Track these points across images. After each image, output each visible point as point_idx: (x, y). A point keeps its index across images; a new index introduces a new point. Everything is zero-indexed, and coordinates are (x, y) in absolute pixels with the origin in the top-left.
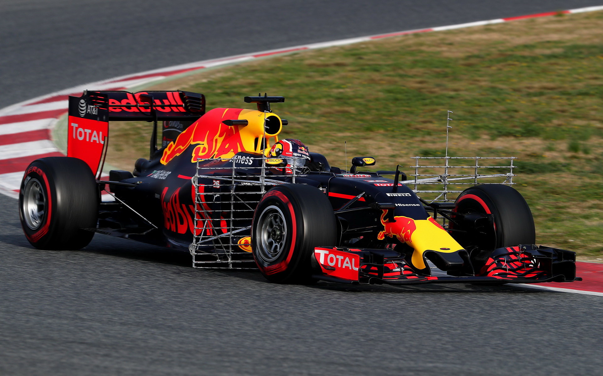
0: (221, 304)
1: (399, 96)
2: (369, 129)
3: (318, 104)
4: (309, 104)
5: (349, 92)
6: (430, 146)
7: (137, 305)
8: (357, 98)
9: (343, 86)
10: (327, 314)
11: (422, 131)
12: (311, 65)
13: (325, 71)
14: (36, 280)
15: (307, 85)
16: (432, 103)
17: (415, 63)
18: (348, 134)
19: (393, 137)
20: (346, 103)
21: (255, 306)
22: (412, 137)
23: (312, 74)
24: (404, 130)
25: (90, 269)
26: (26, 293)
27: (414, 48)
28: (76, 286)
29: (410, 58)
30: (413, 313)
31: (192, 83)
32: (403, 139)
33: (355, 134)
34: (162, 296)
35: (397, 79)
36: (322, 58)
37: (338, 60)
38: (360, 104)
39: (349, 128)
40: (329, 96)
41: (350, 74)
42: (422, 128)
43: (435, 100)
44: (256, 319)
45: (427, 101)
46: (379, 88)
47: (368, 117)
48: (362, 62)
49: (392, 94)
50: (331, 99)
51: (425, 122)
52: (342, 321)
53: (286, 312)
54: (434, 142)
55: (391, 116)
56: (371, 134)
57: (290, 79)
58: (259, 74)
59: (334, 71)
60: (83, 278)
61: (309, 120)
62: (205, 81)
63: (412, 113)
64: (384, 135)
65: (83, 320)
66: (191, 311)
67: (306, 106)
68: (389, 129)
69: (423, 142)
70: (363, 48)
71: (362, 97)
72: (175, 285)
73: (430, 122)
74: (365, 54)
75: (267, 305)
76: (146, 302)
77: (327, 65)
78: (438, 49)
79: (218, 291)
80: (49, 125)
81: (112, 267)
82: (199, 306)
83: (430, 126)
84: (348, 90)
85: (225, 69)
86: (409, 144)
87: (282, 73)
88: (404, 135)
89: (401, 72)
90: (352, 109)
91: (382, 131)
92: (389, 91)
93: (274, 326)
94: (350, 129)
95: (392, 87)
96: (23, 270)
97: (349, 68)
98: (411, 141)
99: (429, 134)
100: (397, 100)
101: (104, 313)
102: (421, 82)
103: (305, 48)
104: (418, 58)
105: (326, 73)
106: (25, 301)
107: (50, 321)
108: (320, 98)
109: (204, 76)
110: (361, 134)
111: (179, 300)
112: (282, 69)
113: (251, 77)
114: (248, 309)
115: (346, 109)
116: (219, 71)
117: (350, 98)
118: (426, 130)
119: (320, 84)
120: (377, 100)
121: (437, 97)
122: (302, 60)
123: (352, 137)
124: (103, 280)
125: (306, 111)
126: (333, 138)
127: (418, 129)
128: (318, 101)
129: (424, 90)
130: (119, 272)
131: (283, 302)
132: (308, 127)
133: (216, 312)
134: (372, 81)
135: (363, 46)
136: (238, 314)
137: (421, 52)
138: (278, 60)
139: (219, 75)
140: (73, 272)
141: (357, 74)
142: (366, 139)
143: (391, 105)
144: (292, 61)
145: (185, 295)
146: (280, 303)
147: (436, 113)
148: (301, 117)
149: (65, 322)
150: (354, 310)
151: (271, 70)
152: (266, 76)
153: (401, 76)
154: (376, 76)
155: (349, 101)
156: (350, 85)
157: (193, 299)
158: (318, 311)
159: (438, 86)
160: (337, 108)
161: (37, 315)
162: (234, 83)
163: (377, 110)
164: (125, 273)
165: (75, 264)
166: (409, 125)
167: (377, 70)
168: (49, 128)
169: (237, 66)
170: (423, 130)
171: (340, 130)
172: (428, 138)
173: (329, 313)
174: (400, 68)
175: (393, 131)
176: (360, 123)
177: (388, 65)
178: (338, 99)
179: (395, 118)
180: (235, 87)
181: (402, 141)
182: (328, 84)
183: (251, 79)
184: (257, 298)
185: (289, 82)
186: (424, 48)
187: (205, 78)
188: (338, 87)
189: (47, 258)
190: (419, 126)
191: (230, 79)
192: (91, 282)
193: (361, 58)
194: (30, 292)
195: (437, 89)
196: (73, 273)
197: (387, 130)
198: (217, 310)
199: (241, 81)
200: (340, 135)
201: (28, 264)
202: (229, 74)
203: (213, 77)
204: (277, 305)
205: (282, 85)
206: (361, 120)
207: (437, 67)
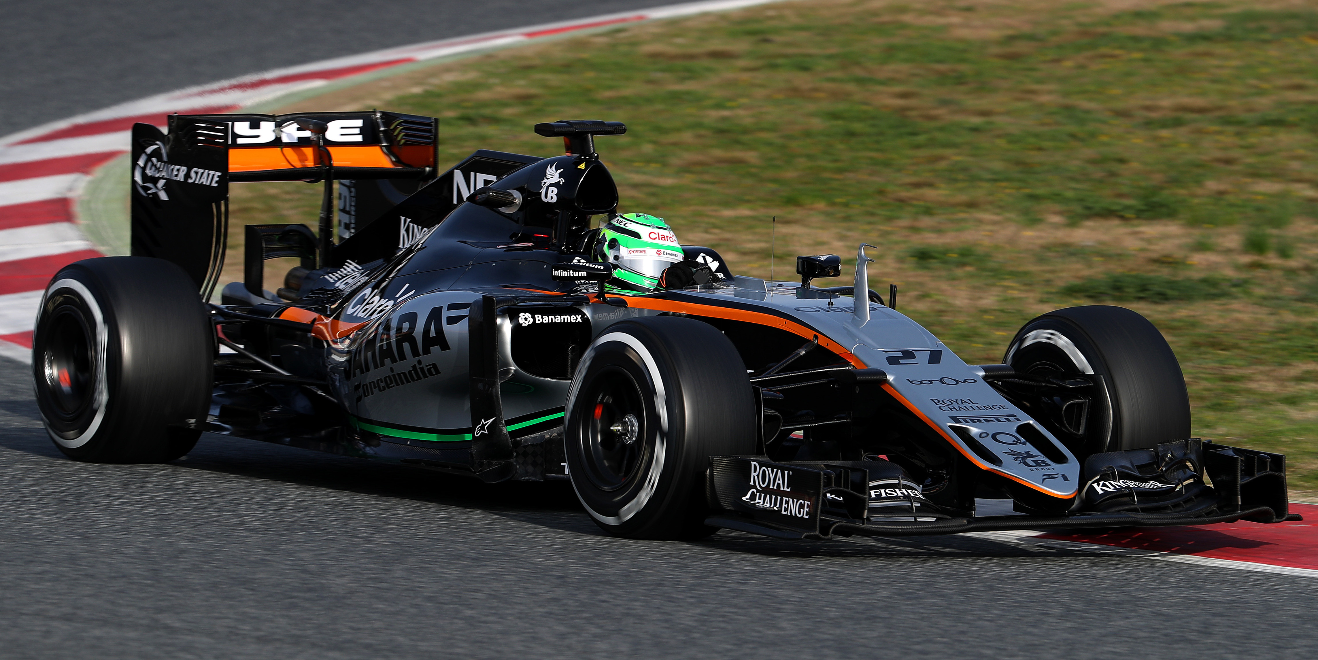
0: (479, 595)
1: (857, 126)
2: (792, 201)
3: (675, 144)
4: (655, 142)
5: (744, 117)
6: (932, 240)
7: (292, 597)
8: (762, 130)
9: (729, 104)
10: (721, 619)
11: (913, 206)
12: (655, 56)
13: (688, 70)
14: (58, 539)
15: (649, 100)
16: (932, 143)
17: (890, 52)
18: (744, 211)
19: (847, 218)
20: (738, 142)
21: (555, 600)
22: (890, 219)
23: (659, 75)
24: (870, 202)
25: (178, 516)
26: (39, 569)
27: (886, 18)
28: (150, 554)
29: (879, 41)
30: (912, 616)
31: (388, 96)
32: (870, 223)
33: (761, 212)
34: (343, 576)
35: (851, 87)
36: (680, 41)
37: (716, 45)
38: (770, 144)
39: (747, 198)
40: (699, 125)
41: (746, 76)
42: (912, 198)
43: (940, 136)
44: (562, 629)
45: (921, 139)
46: (811, 107)
47: (790, 174)
48: (769, 48)
49: (840, 122)
50: (702, 132)
51: (917, 185)
52: (755, 634)
53: (628, 615)
54: (939, 231)
55: (840, 171)
56: (797, 213)
57: (610, 88)
58: (538, 76)
59: (709, 70)
60: (165, 534)
61: (655, 180)
62: (417, 90)
63: (887, 164)
64: (826, 214)
65: (171, 630)
66: (413, 610)
67: (648, 148)
68: (838, 200)
69: (915, 229)
70: (771, 18)
71: (773, 128)
72: (371, 551)
73: (930, 185)
74: (777, 31)
75: (583, 596)
76: (310, 590)
77: (691, 57)
78: (941, 21)
79: (471, 566)
80: (70, 189)
81: (228, 511)
82: (429, 599)
83: (929, 193)
84: (741, 112)
85: (462, 64)
86: (885, 234)
87: (591, 74)
88: (872, 214)
89: (859, 72)
90: (751, 156)
91: (821, 205)
92: (835, 116)
93: (602, 645)
94: (748, 201)
95: (840, 107)
96: (26, 517)
97: (741, 63)
98: (889, 229)
99: (928, 211)
100: (851, 134)
101: (217, 615)
102: (904, 95)
103: (641, 18)
104: (897, 40)
105: (690, 74)
106: (37, 587)
107: (97, 632)
108: (678, 130)
109: (416, 79)
110: (775, 212)
111: (385, 585)
112: (590, 65)
113: (522, 82)
114: (540, 606)
115: (738, 154)
116: (448, 69)
117: (746, 131)
118: (922, 203)
119: (676, 98)
120: (807, 134)
121: (941, 129)
122: (634, 43)
123: (753, 218)
124: (209, 541)
125: (649, 160)
126: (713, 220)
127: (902, 202)
128: (673, 137)
129: (913, 113)
130: (244, 522)
131: (616, 592)
132: (654, 195)
133: (469, 612)
134: (795, 92)
135: (771, 13)
136: (520, 618)
137: (903, 26)
138: (579, 44)
139: (450, 78)
140: (140, 521)
141: (760, 77)
142: (787, 222)
143: (841, 146)
144: (613, 46)
145: (396, 575)
146: (611, 594)
147: (943, 165)
148: (637, 172)
149: (132, 634)
150: (778, 610)
151: (567, 67)
152: (554, 79)
153: (860, 81)
154: (802, 80)
155: (745, 138)
156: (744, 101)
157: (416, 584)
158: (698, 611)
159: (944, 103)
160: (719, 153)
161: (67, 618)
162: (483, 95)
163: (810, 157)
164: (257, 524)
165: (144, 503)
166: (881, 192)
167: (805, 69)
168: (70, 195)
169: (489, 57)
170: (915, 202)
171: (727, 204)
172: (926, 221)
173: (723, 616)
174: (858, 64)
175: (846, 205)
176: (772, 186)
177: (830, 57)
178: (721, 132)
179: (851, 175)
180: (485, 104)
181: (867, 227)
182: (696, 99)
183: (520, 86)
184: (558, 581)
185: (608, 94)
186: (907, 18)
187: (417, 83)
188: (719, 106)
189: (79, 489)
190: (904, 194)
191: (475, 86)
192: (183, 544)
193: (767, 41)
194: (47, 567)
195: (940, 112)
196: (142, 524)
197: (833, 204)
198: (472, 609)
199: (501, 90)
200: (728, 213)
201: (38, 503)
202: (471, 76)
203: (435, 81)
204: (604, 597)
205: (593, 101)
206: (775, 181)
207: (940, 62)
